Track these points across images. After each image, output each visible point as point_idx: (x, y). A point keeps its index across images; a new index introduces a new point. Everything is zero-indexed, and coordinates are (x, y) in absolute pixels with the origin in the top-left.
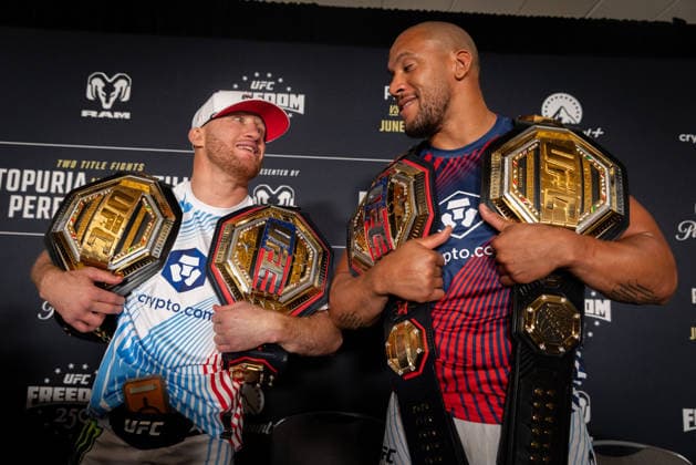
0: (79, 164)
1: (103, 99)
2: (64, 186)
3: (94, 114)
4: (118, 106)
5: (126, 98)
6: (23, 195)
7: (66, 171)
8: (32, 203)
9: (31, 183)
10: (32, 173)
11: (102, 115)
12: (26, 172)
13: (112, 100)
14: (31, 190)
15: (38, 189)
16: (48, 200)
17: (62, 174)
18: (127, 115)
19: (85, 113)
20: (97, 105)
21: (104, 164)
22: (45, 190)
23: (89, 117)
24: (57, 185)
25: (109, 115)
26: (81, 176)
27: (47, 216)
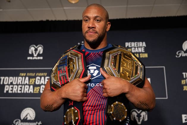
0: (26, 74)
1: (34, 53)
2: (22, 82)
3: (31, 58)
4: (39, 55)
5: (41, 52)
6: (9, 85)
7: (22, 77)
8: (12, 87)
9: (12, 81)
10: (12, 78)
11: (34, 58)
12: (10, 78)
13: (37, 53)
14: (12, 84)
15: (14, 83)
16: (16, 86)
17: (21, 78)
18: (41, 58)
19: (28, 58)
20: (32, 55)
21: (34, 74)
22: (16, 83)
23: (30, 60)
24: (19, 81)
25: (36, 58)
26: (27, 78)
27: (16, 92)
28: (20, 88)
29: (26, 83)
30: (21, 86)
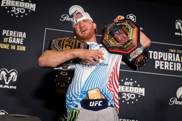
0: (176, 51)
2: (172, 58)
3: (179, 34)
6: (159, 61)
7: (173, 53)
8: (163, 64)
9: (162, 56)
10: (162, 53)
12: (159, 53)
14: (162, 59)
15: (164, 59)
16: (168, 63)
17: (171, 54)
19: (176, 34)
20: (180, 31)
22: (166, 59)
24: (170, 58)
26: (178, 55)
27: (168, 69)
28: (172, 65)
29: (178, 61)
30: (172, 63)
